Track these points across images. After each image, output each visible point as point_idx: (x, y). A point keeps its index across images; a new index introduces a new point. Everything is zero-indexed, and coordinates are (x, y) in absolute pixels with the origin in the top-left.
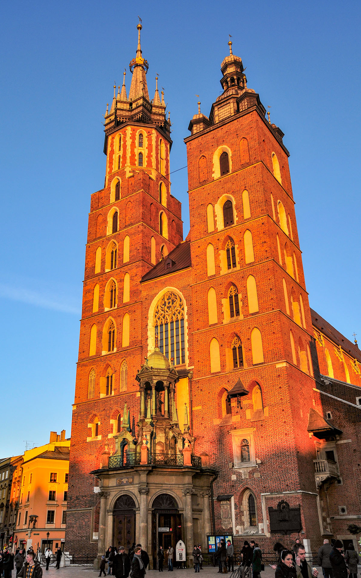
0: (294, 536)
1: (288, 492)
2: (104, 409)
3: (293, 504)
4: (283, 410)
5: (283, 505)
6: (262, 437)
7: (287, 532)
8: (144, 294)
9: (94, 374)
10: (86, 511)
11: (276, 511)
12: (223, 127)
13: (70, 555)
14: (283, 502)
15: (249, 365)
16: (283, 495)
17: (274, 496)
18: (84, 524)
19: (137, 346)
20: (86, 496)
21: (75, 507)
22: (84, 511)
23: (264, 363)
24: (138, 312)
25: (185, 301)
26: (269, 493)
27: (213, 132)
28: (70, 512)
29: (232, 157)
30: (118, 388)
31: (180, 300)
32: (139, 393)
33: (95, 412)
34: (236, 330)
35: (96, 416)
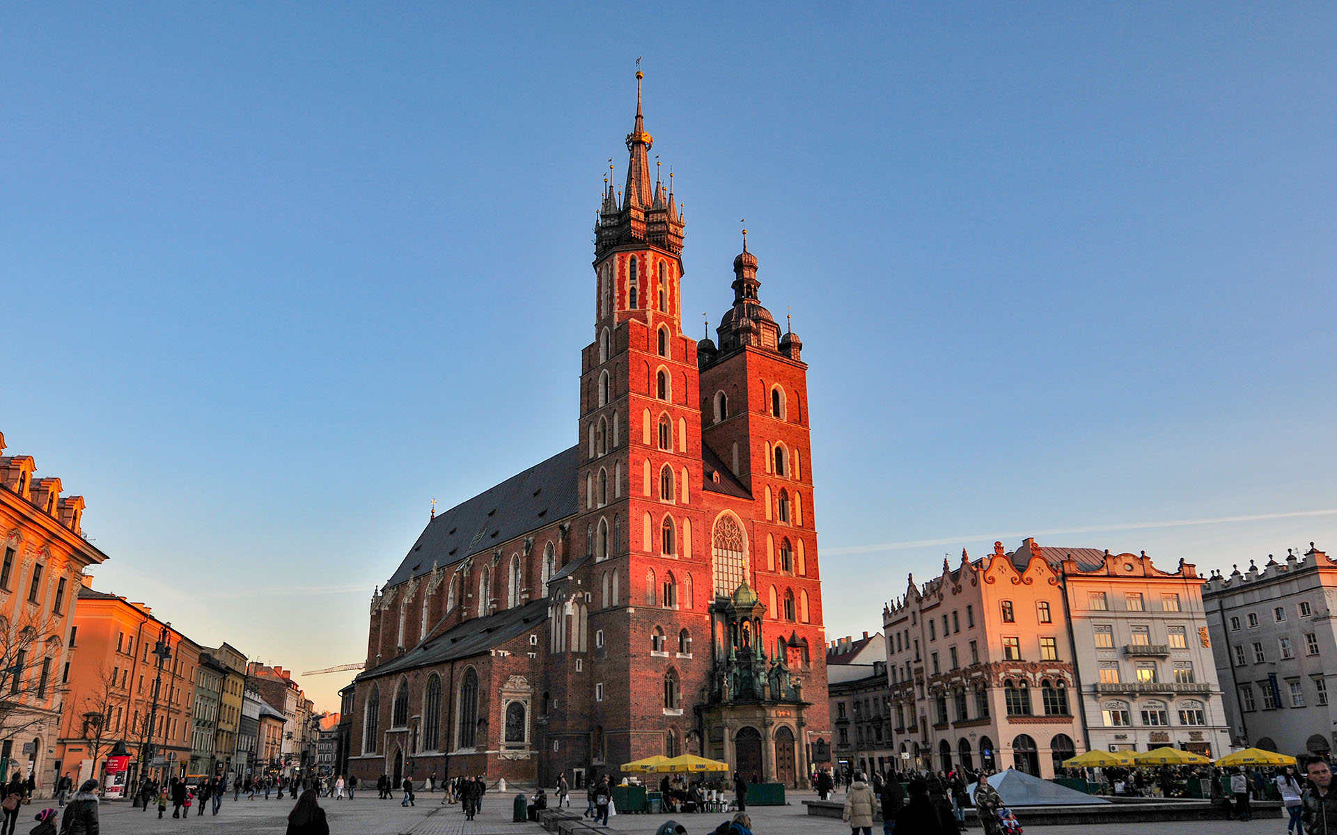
0: (827, 764)
1: (824, 732)
2: (670, 623)
3: (826, 741)
4: (822, 667)
5: (821, 743)
6: (809, 686)
7: (822, 762)
8: (706, 504)
9: (651, 576)
10: (655, 733)
11: (816, 745)
12: (779, 362)
13: (638, 780)
14: (820, 739)
15: (800, 622)
16: (820, 734)
17: (815, 734)
18: (653, 747)
19: (701, 563)
20: (653, 717)
21: (640, 728)
22: (653, 734)
23: (809, 623)
24: (701, 523)
25: (747, 534)
26: (812, 732)
27: (770, 359)
28: (635, 733)
29: (787, 403)
30: (683, 603)
31: (739, 529)
32: (708, 617)
33: (658, 624)
34: (791, 586)
35: (658, 628)
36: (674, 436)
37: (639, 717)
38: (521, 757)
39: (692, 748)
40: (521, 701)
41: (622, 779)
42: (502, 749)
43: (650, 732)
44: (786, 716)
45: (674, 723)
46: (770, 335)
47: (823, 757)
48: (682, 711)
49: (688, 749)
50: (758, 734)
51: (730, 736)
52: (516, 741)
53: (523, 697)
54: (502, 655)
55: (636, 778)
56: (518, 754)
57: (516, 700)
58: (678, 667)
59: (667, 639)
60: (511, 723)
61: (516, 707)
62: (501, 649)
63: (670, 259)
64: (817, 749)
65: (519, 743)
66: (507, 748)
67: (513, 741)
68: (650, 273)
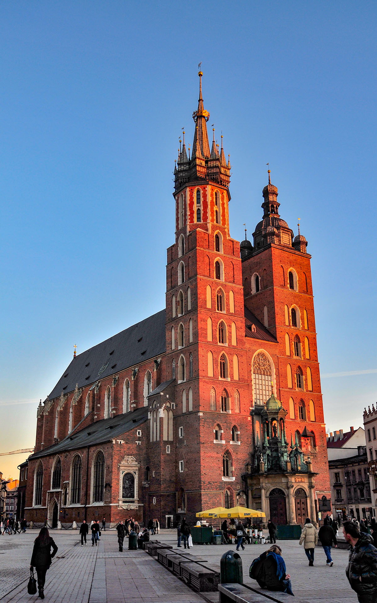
0: (328, 512)
1: (326, 492)
2: (226, 422)
3: (328, 498)
4: (324, 450)
5: (324, 499)
6: (316, 462)
7: (325, 511)
8: (247, 346)
9: (213, 392)
10: (217, 493)
11: (321, 500)
12: (293, 254)
13: (207, 523)
14: (324, 496)
15: (309, 420)
16: (324, 493)
17: (320, 493)
18: (216, 501)
19: (245, 383)
20: (216, 482)
21: (208, 489)
22: (216, 493)
23: (315, 421)
24: (244, 358)
25: (274, 365)
26: (319, 492)
27: (287, 253)
28: (205, 493)
29: (298, 280)
30: (234, 409)
31: (269, 361)
32: (250, 418)
33: (218, 422)
34: (303, 397)
35: (218, 425)
36: (226, 302)
37: (207, 482)
38: (133, 508)
39: (241, 502)
40: (132, 472)
41: (197, 522)
42: (121, 503)
43: (214, 492)
44: (302, 482)
45: (229, 486)
46: (287, 237)
47: (326, 508)
48: (234, 479)
49: (239, 502)
50: (283, 494)
51: (266, 494)
52: (129, 497)
53: (133, 470)
54: (119, 443)
55: (205, 521)
56: (131, 506)
57: (129, 471)
58: (231, 450)
59: (224, 432)
60: (126, 486)
61: (129, 476)
62: (119, 439)
63: (222, 190)
64: (322, 503)
65: (131, 499)
66: (124, 502)
67: (127, 497)
68: (209, 199)
